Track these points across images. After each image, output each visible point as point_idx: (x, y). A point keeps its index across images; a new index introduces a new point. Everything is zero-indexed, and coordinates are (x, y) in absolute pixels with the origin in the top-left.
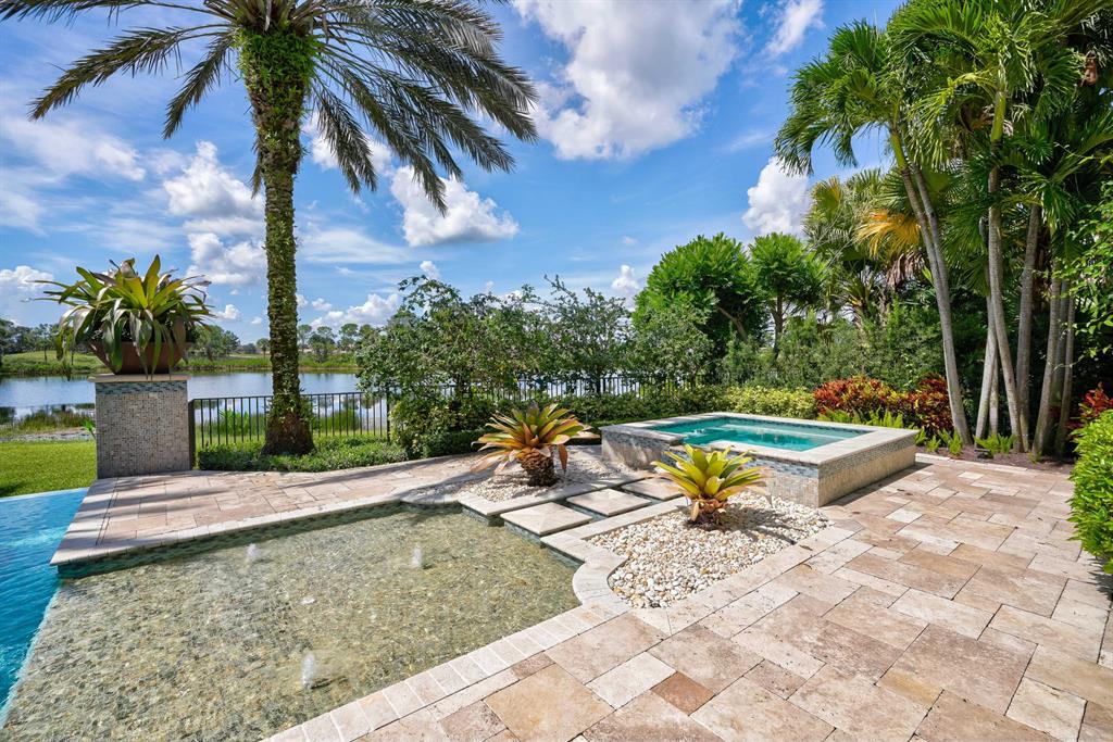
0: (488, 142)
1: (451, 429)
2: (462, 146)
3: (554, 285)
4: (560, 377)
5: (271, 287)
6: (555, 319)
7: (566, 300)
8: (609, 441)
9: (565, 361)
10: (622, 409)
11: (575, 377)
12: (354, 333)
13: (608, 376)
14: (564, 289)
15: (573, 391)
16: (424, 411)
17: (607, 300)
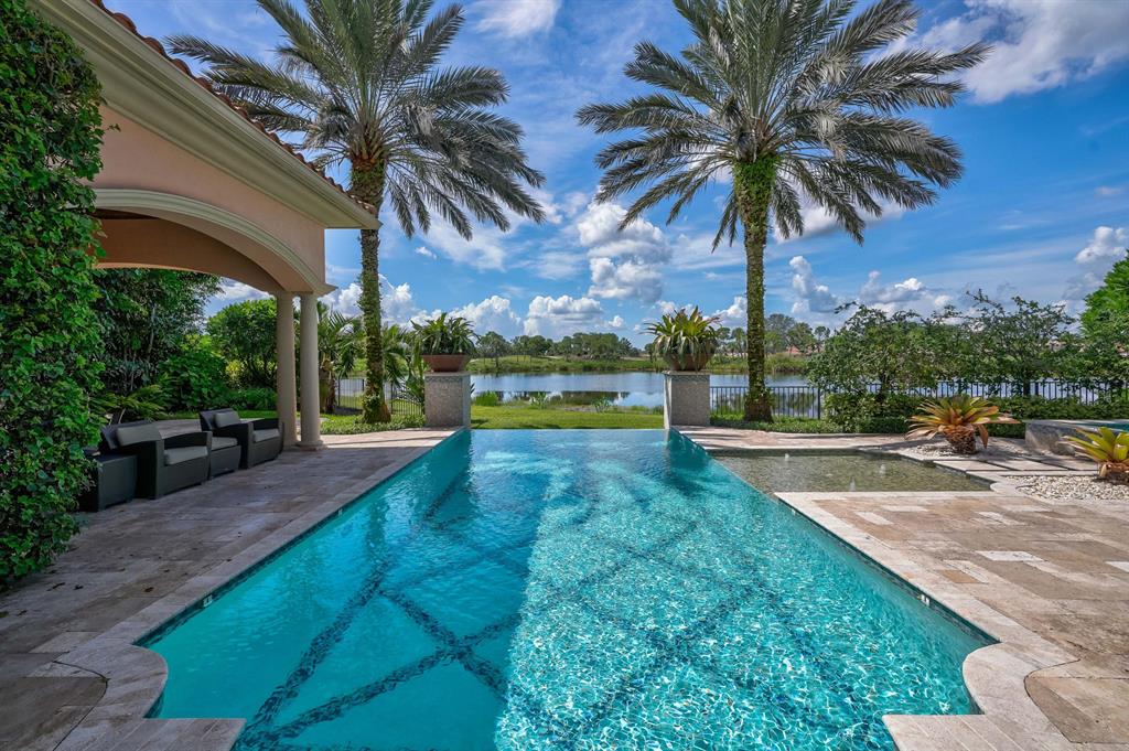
0: (911, 185)
1: (876, 415)
2: (887, 194)
3: (976, 298)
4: (981, 380)
5: (749, 318)
6: (976, 327)
7: (990, 311)
8: (1033, 431)
9: (987, 366)
10: (1056, 410)
11: (999, 380)
12: (727, 337)
13: (1041, 380)
14: (987, 301)
15: (996, 393)
16: (853, 401)
17: (1040, 306)
